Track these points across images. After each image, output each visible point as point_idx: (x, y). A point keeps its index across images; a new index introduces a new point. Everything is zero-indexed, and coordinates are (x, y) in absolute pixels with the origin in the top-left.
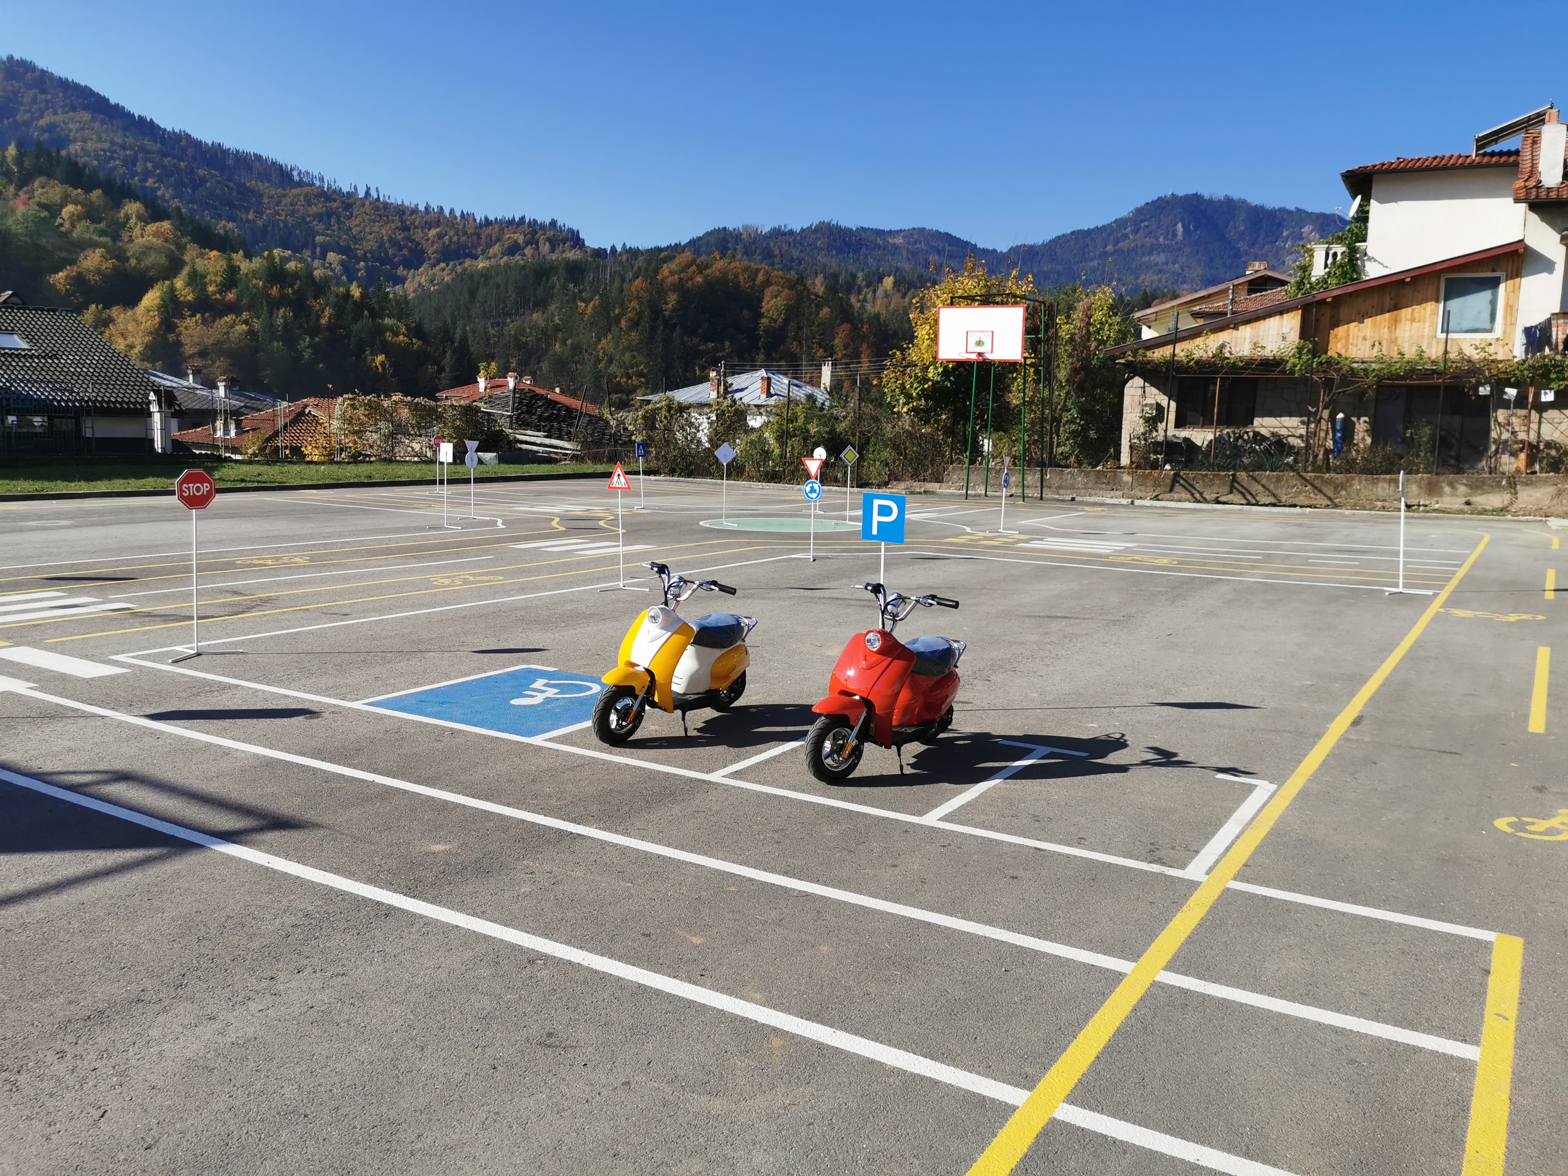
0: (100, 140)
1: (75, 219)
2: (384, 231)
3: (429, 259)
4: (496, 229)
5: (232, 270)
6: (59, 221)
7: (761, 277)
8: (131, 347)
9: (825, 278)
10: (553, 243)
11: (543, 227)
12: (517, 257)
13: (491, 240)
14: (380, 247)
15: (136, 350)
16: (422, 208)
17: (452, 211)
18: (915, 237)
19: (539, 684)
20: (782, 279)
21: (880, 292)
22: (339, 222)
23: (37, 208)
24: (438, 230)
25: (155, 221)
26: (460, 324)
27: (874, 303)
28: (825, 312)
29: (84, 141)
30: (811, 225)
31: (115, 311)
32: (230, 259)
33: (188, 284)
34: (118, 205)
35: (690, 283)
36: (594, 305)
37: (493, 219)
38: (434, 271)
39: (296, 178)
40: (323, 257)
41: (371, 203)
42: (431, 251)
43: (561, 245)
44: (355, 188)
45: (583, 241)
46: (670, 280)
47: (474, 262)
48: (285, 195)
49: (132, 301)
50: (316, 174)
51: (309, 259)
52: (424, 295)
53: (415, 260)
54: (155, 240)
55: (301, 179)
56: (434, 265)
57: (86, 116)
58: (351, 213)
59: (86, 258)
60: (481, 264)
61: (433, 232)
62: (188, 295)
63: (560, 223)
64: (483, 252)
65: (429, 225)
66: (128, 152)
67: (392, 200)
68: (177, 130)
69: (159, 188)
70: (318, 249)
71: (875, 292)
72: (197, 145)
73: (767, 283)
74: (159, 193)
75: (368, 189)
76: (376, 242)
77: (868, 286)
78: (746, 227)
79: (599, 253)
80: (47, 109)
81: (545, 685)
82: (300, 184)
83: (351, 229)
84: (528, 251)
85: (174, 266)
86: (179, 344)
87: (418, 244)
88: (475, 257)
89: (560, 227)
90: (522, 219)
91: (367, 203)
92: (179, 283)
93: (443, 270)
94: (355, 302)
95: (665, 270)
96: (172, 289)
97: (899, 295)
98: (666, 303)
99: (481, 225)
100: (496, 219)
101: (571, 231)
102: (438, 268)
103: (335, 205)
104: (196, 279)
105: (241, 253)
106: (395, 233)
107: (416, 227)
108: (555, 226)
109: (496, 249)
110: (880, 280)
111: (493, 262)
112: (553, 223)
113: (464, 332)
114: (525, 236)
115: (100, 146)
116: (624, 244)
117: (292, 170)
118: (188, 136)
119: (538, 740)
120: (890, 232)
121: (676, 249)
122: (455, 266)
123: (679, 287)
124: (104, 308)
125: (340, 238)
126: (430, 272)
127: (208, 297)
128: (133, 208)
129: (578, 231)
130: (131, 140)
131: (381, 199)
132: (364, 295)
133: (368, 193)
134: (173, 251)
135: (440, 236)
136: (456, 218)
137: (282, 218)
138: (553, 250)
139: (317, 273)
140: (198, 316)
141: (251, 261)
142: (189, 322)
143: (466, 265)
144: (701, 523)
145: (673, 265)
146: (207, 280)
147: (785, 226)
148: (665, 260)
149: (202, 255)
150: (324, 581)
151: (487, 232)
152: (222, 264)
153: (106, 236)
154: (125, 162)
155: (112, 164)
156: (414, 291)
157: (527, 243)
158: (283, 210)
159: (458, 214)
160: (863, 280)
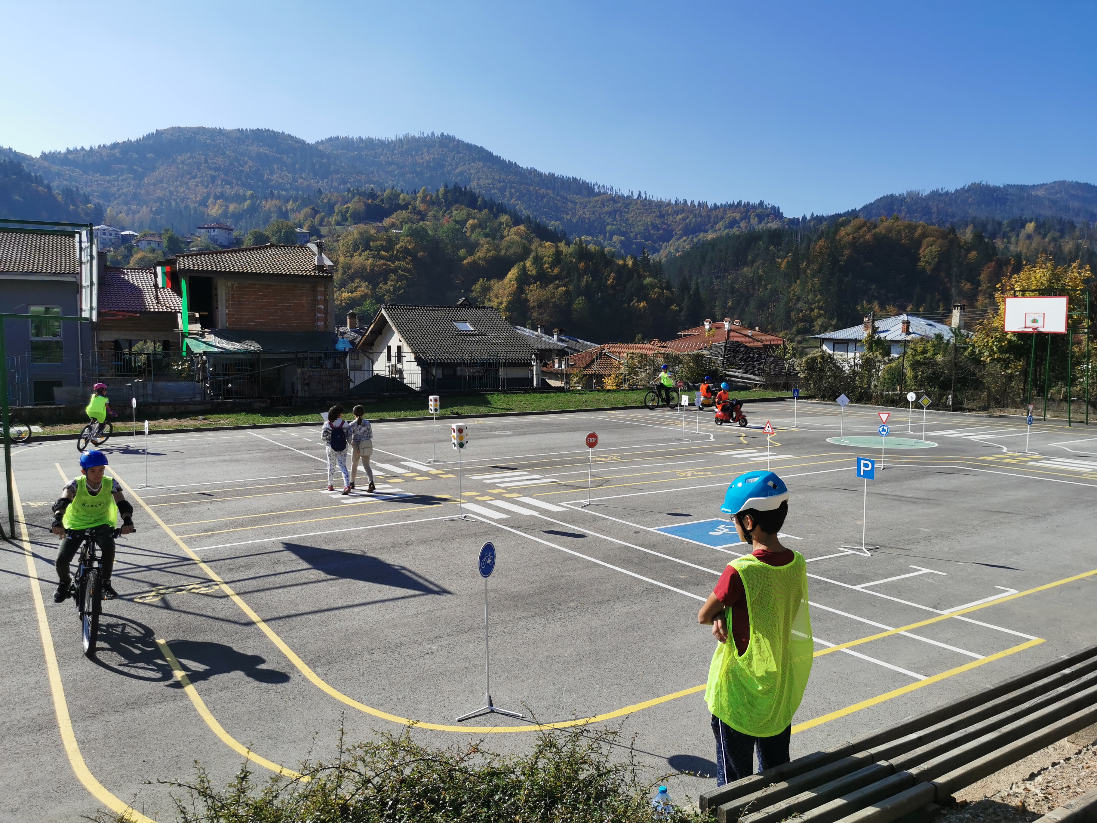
0: (487, 178)
1: (473, 228)
2: (648, 219)
3: (676, 234)
4: (721, 211)
5: (558, 253)
6: (465, 229)
7: (919, 231)
8: (501, 303)
9: (975, 227)
10: (761, 218)
11: (754, 207)
12: (735, 229)
13: (717, 218)
14: (645, 230)
15: (503, 305)
16: (673, 202)
17: (692, 202)
18: (1056, 189)
19: (721, 527)
20: (937, 231)
21: (1023, 234)
22: (621, 216)
23: (454, 223)
24: (683, 215)
25: (516, 226)
26: (694, 278)
27: (1017, 244)
28: (973, 254)
29: (479, 179)
30: (964, 187)
31: (492, 282)
32: (557, 247)
33: (533, 264)
34: (496, 216)
35: (861, 240)
36: (788, 260)
37: (720, 205)
38: (679, 242)
39: (597, 190)
40: (611, 238)
41: (641, 202)
42: (678, 230)
43: (766, 218)
44: (632, 193)
45: (782, 214)
46: (844, 240)
47: (705, 235)
48: (590, 202)
49: (502, 276)
50: (608, 186)
51: (602, 241)
52: (672, 260)
53: (667, 236)
54: (515, 237)
55: (600, 191)
56: (679, 239)
57: (480, 164)
58: (629, 209)
59: (478, 251)
60: (710, 236)
61: (680, 217)
62: (532, 271)
63: (766, 203)
64: (712, 227)
65: (677, 212)
66: (502, 184)
67: (654, 199)
68: (529, 168)
69: (518, 204)
70: (608, 234)
71: (1018, 235)
72: (540, 175)
73: (924, 235)
74: (518, 207)
75: (640, 193)
76: (644, 226)
77: (1013, 230)
78: (909, 193)
79: (794, 221)
80: (460, 162)
81: (724, 527)
82: (599, 194)
83: (628, 219)
84: (743, 224)
85: (526, 252)
86: (527, 301)
87: (669, 226)
88: (706, 231)
89: (766, 206)
90: (739, 203)
91: (639, 202)
92: (528, 263)
93: (685, 241)
94: (629, 269)
95: (843, 231)
96: (524, 267)
97: (1040, 237)
98: (842, 255)
99: (711, 209)
100: (722, 204)
101: (774, 208)
102: (681, 240)
103: (619, 205)
104: (538, 261)
105: (564, 242)
106: (655, 220)
107: (669, 215)
108: (763, 206)
109: (721, 224)
110: (1023, 226)
111: (718, 234)
112: (761, 203)
113: (697, 284)
114: (741, 214)
115: (487, 181)
116: (813, 214)
117: (594, 185)
118: (535, 170)
119: (718, 548)
120: (1034, 187)
121: (853, 214)
122: (693, 238)
123: (853, 244)
124: (487, 281)
125: (621, 226)
126: (676, 244)
127: (544, 271)
128: (504, 218)
129: (779, 207)
130: (503, 177)
131: (648, 199)
132: (635, 264)
133: (639, 196)
134: (525, 244)
135: (684, 219)
136: (695, 206)
137: (587, 216)
138: (760, 222)
139: (607, 250)
140: (538, 283)
141: (569, 246)
142: (533, 287)
143: (700, 237)
144: (827, 440)
145: (849, 229)
146: (544, 261)
147: (942, 189)
148: (844, 224)
149: (541, 245)
150: (628, 471)
151: (715, 214)
152: (552, 251)
153: (490, 237)
154: (500, 190)
155: (493, 191)
156: (665, 257)
157: (742, 219)
158: (588, 211)
159: (696, 203)
160: (1008, 227)
